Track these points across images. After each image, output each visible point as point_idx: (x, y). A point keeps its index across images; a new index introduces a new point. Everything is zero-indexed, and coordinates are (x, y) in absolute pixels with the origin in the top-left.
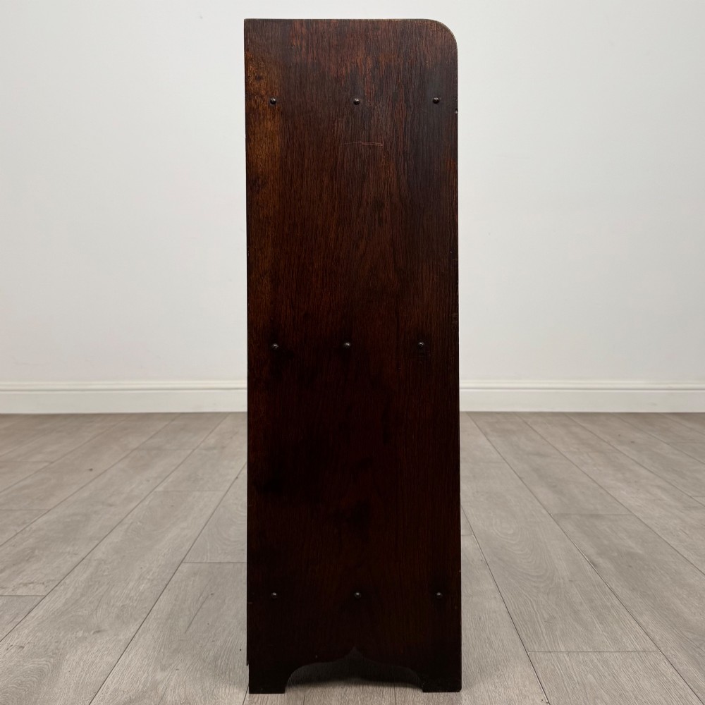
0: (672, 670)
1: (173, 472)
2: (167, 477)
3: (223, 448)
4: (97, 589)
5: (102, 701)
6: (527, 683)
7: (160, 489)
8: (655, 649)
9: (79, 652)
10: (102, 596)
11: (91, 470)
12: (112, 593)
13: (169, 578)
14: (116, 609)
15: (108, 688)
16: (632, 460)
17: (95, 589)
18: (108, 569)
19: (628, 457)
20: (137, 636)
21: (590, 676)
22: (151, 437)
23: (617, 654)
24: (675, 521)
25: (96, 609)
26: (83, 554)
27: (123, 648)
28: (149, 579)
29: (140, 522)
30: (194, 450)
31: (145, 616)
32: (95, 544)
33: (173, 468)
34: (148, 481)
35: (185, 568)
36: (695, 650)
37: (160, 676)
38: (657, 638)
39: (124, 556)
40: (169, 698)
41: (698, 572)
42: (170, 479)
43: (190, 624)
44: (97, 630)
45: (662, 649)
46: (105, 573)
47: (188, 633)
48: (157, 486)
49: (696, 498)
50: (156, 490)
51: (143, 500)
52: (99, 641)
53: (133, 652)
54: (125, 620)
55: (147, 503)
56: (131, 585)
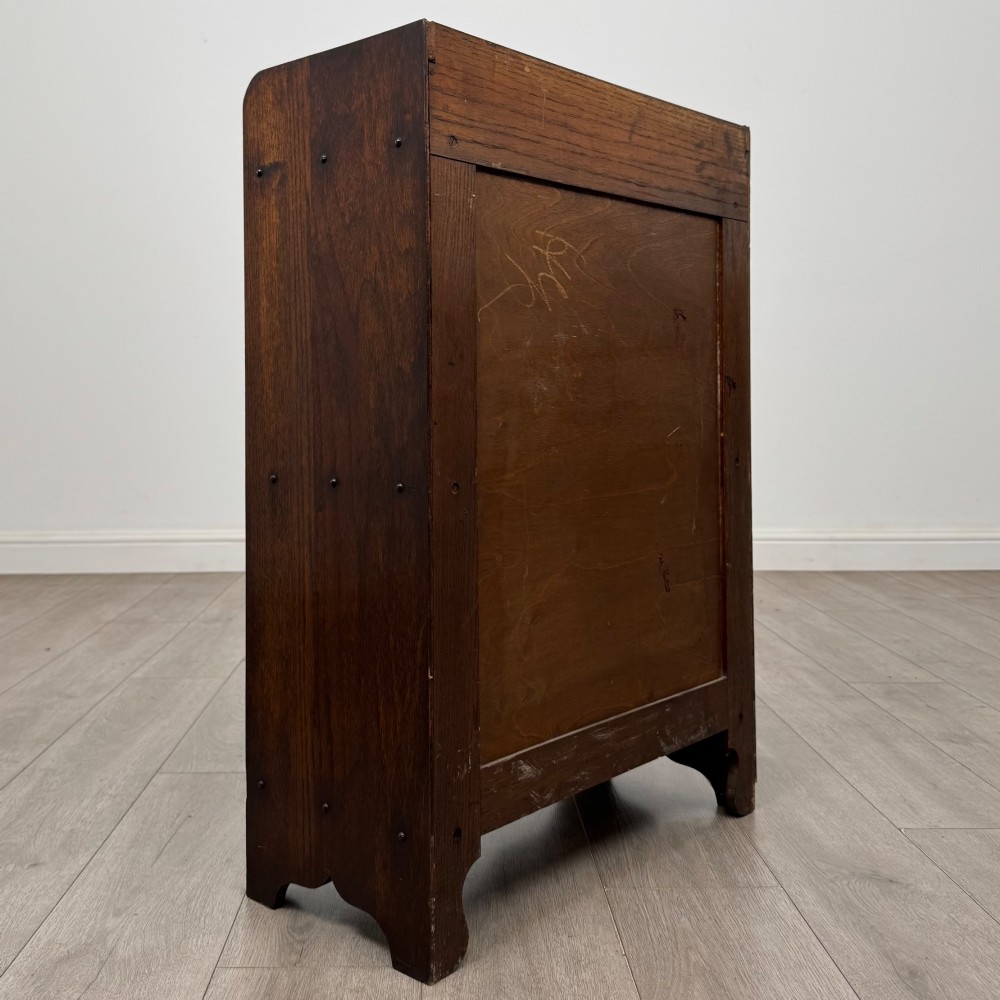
0: (794, 911)
1: (157, 652)
2: (149, 659)
3: (230, 620)
4: (40, 809)
5: (30, 956)
6: (600, 929)
7: (138, 675)
8: (775, 883)
9: (6, 892)
10: (45, 818)
11: (48, 649)
12: (59, 813)
13: (137, 793)
14: (62, 835)
15: (39, 940)
16: (774, 633)
17: (37, 808)
18: (57, 781)
19: (769, 629)
20: (86, 870)
21: (684, 919)
22: (135, 606)
23: (723, 891)
24: (822, 715)
25: (35, 835)
26: (25, 762)
27: (66, 887)
28: (111, 795)
29: (107, 719)
30: (189, 623)
31: (99, 843)
32: (42, 749)
33: (159, 647)
34: (123, 664)
35: (160, 780)
36: (827, 885)
37: (111, 923)
38: (779, 869)
39: (80, 765)
40: (121, 952)
41: (844, 782)
42: (153, 662)
43: (160, 853)
44: (34, 862)
45: (784, 884)
46: (53, 787)
47: (155, 866)
48: (138, 668)
49: (853, 685)
50: (133, 676)
51: (112, 691)
52: (34, 878)
53: (79, 891)
54: (73, 850)
55: (118, 694)
56: (86, 802)
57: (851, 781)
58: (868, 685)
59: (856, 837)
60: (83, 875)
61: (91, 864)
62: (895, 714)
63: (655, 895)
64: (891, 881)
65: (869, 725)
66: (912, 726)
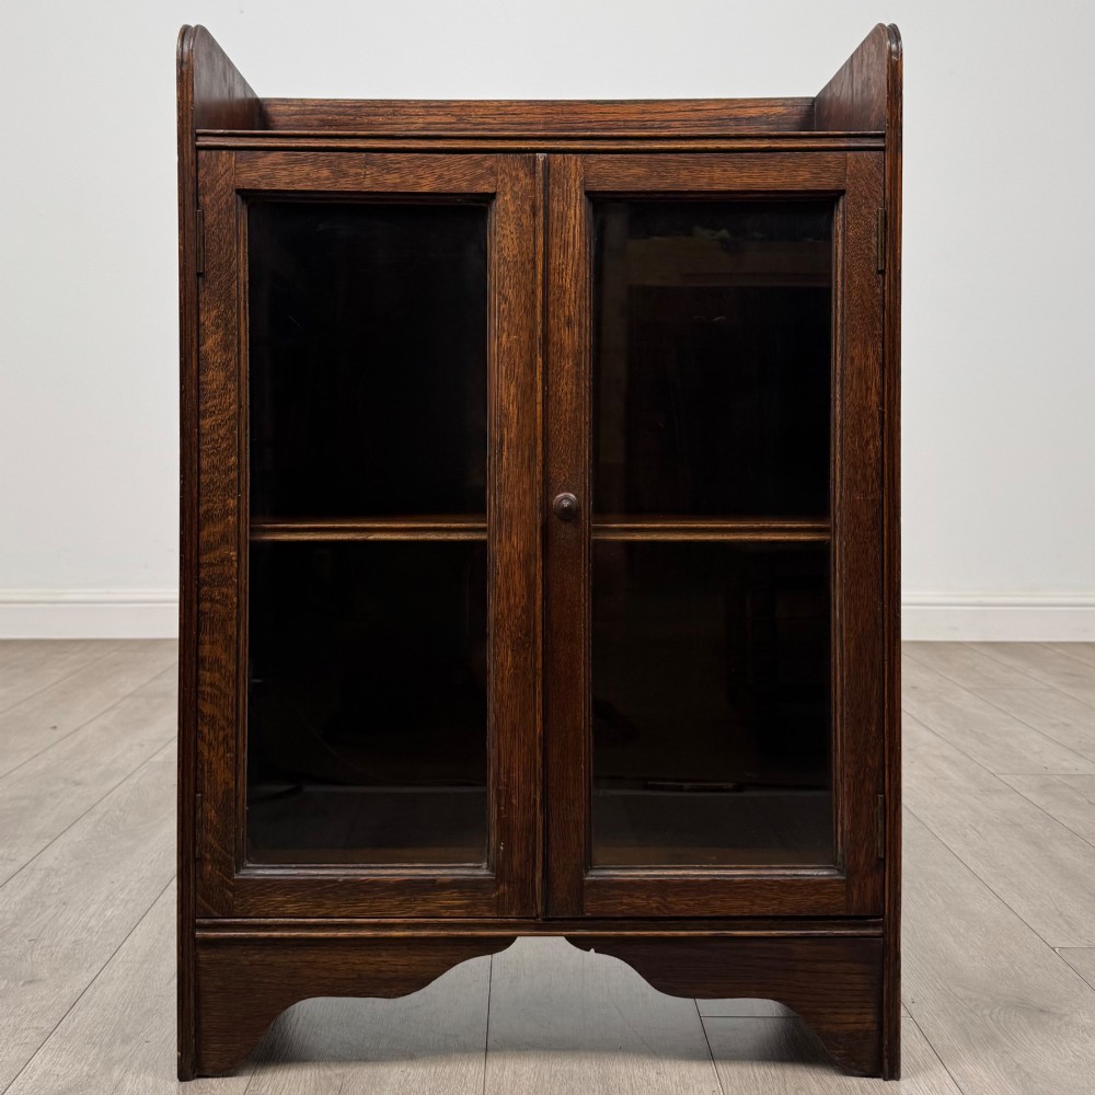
0: (924, 1044)
2: (171, 740)
5: (22, 1089)
6: (695, 1065)
7: (159, 758)
10: (45, 926)
11: (55, 728)
12: (61, 921)
13: (154, 898)
15: (34, 1069)
16: (909, 715)
17: (36, 914)
18: (60, 883)
20: (91, 989)
22: (156, 677)
24: (964, 813)
26: (23, 860)
27: (67, 1008)
28: (122, 900)
29: (121, 810)
31: (107, 957)
32: (44, 845)
37: (118, 1051)
38: (909, 996)
39: (87, 864)
40: (128, 1086)
41: (989, 893)
44: (30, 979)
45: (914, 1014)
46: (56, 890)
48: (156, 753)
49: (1000, 777)
50: (153, 758)
51: (128, 777)
52: (29, 997)
53: (82, 1012)
54: (76, 964)
55: (135, 781)
56: (93, 908)
57: (995, 890)
58: (1018, 777)
59: (1001, 957)
60: (88, 993)
61: (96, 981)
62: (1051, 813)
64: (1042, 1011)
65: (1019, 825)
66: (1070, 826)
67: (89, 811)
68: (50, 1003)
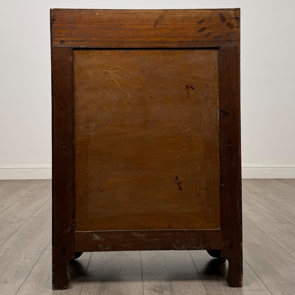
1: (41, 207)
2: (38, 210)
4: (5, 262)
7: (35, 215)
8: (266, 289)
10: (7, 266)
11: (2, 206)
12: (12, 264)
13: (39, 257)
14: (14, 272)
16: (256, 201)
17: (4, 262)
19: (254, 199)
20: (24, 284)
22: (31, 191)
23: (248, 291)
24: (276, 229)
25: (4, 272)
27: (17, 290)
28: (30, 258)
29: (25, 231)
31: (27, 275)
32: (4, 241)
33: (41, 205)
34: (30, 211)
35: (46, 252)
36: (284, 289)
38: (267, 284)
39: (18, 247)
41: (286, 253)
42: (40, 210)
43: (49, 279)
44: (5, 281)
45: (269, 289)
46: (9, 255)
47: (48, 283)
48: (34, 214)
49: (285, 219)
50: (33, 215)
51: (26, 221)
52: (5, 287)
53: (22, 292)
54: (18, 277)
55: (29, 222)
56: (21, 260)
58: (290, 219)
59: (293, 272)
60: (23, 286)
61: (25, 282)
63: (224, 292)
65: (292, 233)
67: (16, 231)
68: (12, 289)
